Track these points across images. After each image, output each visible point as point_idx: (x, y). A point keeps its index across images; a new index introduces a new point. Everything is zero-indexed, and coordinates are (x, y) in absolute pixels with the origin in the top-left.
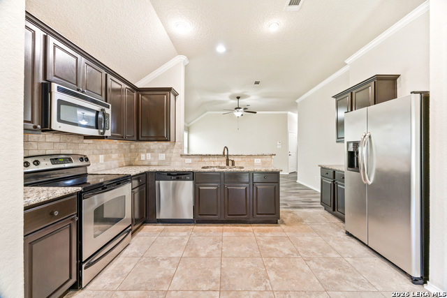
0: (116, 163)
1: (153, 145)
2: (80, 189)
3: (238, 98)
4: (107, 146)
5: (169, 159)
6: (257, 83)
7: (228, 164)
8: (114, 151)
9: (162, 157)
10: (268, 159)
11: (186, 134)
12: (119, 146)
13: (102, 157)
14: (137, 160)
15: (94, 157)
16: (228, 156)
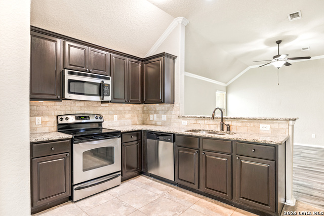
0: (129, 121)
1: (158, 107)
2: (71, 136)
3: (279, 42)
4: (121, 108)
5: (169, 120)
7: (222, 129)
8: (127, 112)
9: (164, 118)
12: (132, 108)
13: (116, 117)
14: (148, 120)
15: (110, 116)
16: (222, 119)
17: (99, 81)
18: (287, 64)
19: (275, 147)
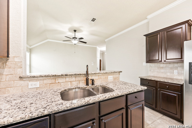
3: (75, 31)
6: (93, 20)
10: (116, 76)
11: (28, 54)
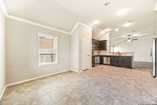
1: (103, 51)
3: (129, 36)
4: (96, 51)
5: (106, 53)
7: (119, 55)
9: (104, 53)
15: (94, 53)
16: (119, 53)
17: (95, 46)
18: (131, 41)
19: (131, 57)
